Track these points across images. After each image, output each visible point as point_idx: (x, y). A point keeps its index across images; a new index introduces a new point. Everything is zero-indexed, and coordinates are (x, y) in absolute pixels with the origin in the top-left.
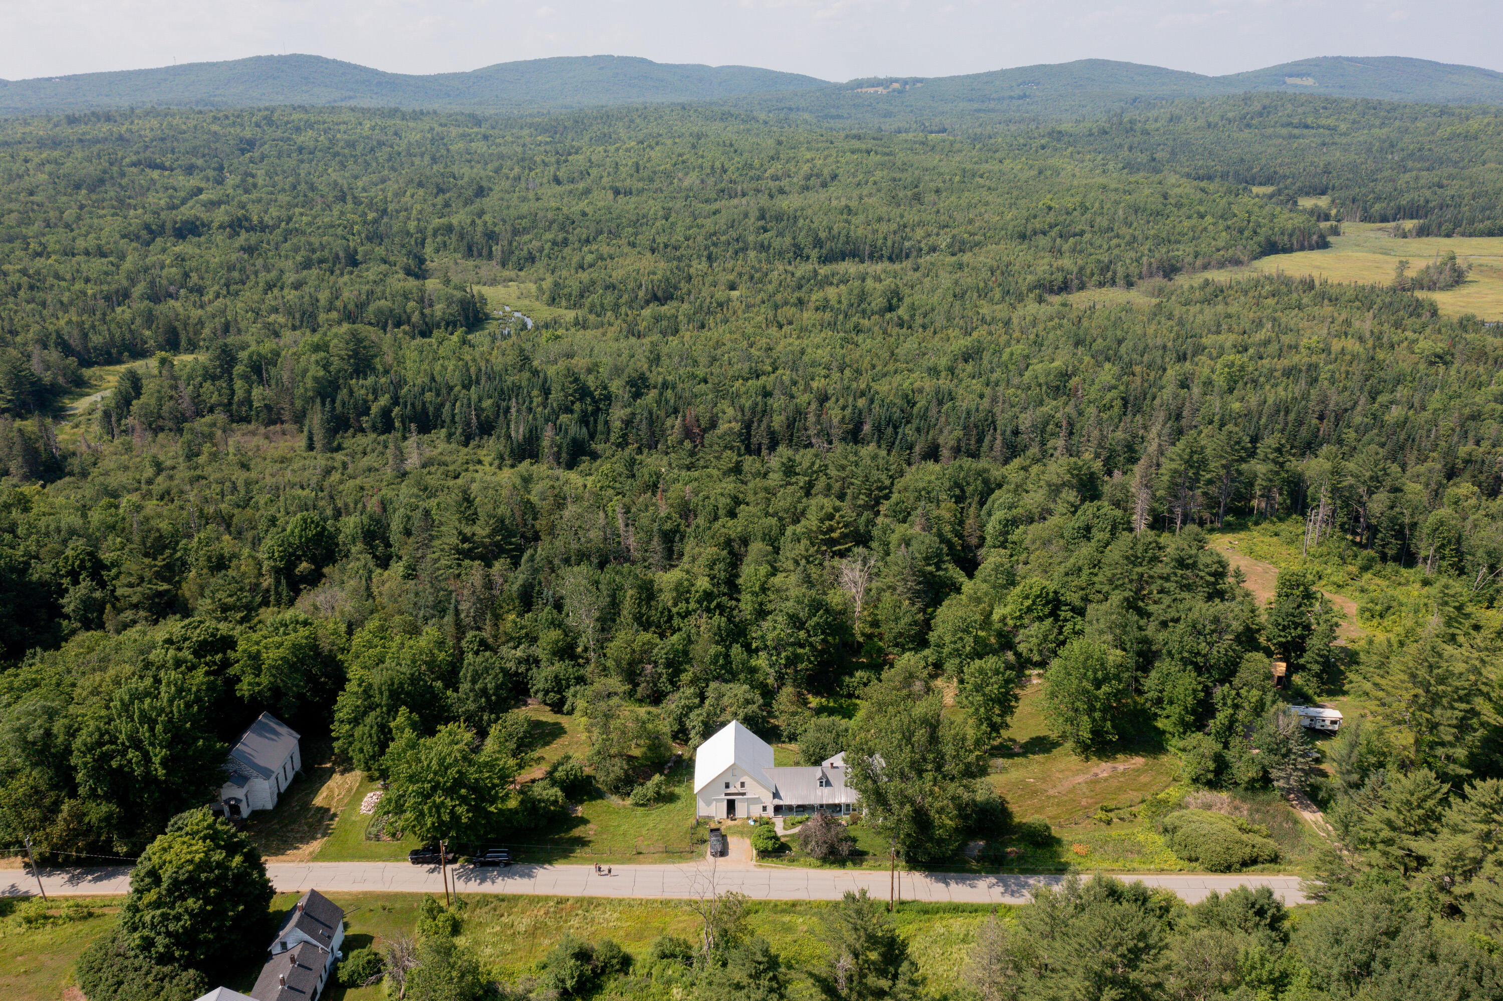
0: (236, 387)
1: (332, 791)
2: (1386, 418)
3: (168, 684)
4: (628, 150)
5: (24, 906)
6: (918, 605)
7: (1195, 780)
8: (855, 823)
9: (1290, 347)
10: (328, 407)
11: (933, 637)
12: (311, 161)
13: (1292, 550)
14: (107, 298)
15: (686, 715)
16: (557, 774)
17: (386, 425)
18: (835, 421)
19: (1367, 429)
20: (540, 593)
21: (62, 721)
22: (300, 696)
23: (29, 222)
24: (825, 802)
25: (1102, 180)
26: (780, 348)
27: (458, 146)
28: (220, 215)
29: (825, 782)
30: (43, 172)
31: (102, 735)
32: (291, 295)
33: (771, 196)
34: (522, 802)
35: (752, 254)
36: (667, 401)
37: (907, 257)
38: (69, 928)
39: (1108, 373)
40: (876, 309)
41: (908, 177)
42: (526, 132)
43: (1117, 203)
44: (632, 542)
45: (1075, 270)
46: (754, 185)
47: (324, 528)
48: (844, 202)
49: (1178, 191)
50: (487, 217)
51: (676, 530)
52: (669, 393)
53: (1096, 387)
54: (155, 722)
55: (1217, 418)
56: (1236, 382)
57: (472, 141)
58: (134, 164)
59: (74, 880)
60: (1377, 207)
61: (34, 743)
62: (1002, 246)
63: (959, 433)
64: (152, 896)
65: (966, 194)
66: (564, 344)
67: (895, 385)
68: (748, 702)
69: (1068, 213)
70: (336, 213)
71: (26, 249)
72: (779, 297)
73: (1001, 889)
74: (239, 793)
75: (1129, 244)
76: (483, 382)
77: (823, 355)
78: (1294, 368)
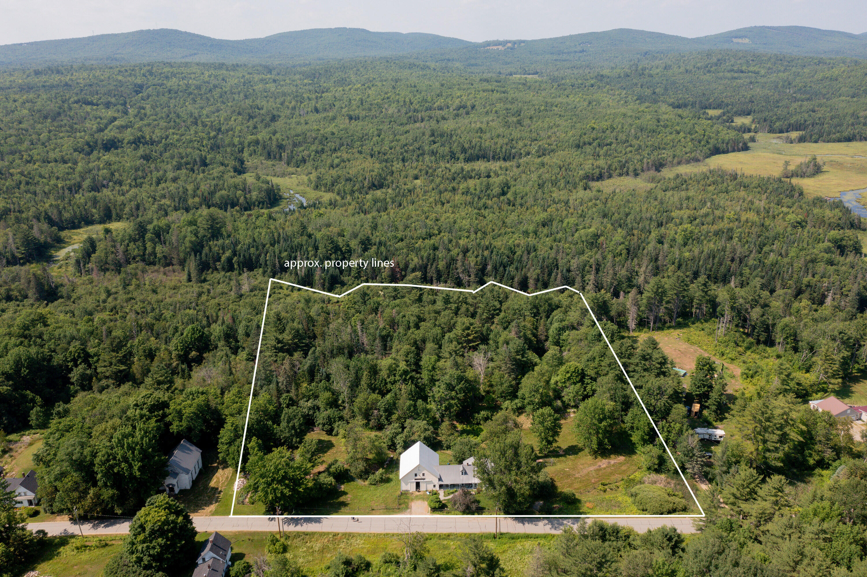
0: (147, 246)
1: (218, 479)
2: (766, 261)
3: (140, 430)
4: (356, 90)
5: (73, 540)
6: (513, 376)
7: (649, 469)
8: (479, 493)
9: (719, 217)
10: (198, 257)
11: (520, 394)
12: (176, 98)
13: (711, 339)
14: (70, 189)
15: (395, 437)
16: (331, 470)
17: (229, 267)
18: (472, 264)
19: (755, 268)
20: (319, 370)
21: (89, 449)
22: (201, 431)
23: (20, 142)
24: (464, 483)
25: (623, 110)
26: (442, 219)
27: (259, 87)
28: (128, 135)
29: (465, 473)
30: (25, 109)
31: (109, 456)
32: (172, 187)
33: (438, 121)
34: (314, 484)
35: (427, 158)
36: (382, 253)
37: (514, 158)
38: (97, 552)
39: (619, 234)
40: (496, 194)
41: (514, 107)
42: (297, 76)
43: (631, 125)
44: (365, 340)
45: (606, 167)
46: (428, 113)
47: (203, 333)
48: (478, 125)
49: (665, 117)
50: (278, 135)
51: (388, 335)
52: (383, 248)
53: (613, 243)
54: (134, 449)
55: (677, 260)
56: (688, 240)
57: (267, 83)
58: (76, 102)
59: (95, 527)
60: (778, 124)
61: (76, 461)
62: (566, 152)
63: (538, 271)
64: (141, 537)
65: (547, 119)
66: (325, 219)
67: (505, 242)
68: (426, 430)
69: (604, 132)
70: (192, 132)
71: (22, 159)
72: (442, 186)
73: (550, 526)
74: (174, 481)
75: (637, 150)
76: (282, 241)
77: (466, 223)
78: (720, 230)
